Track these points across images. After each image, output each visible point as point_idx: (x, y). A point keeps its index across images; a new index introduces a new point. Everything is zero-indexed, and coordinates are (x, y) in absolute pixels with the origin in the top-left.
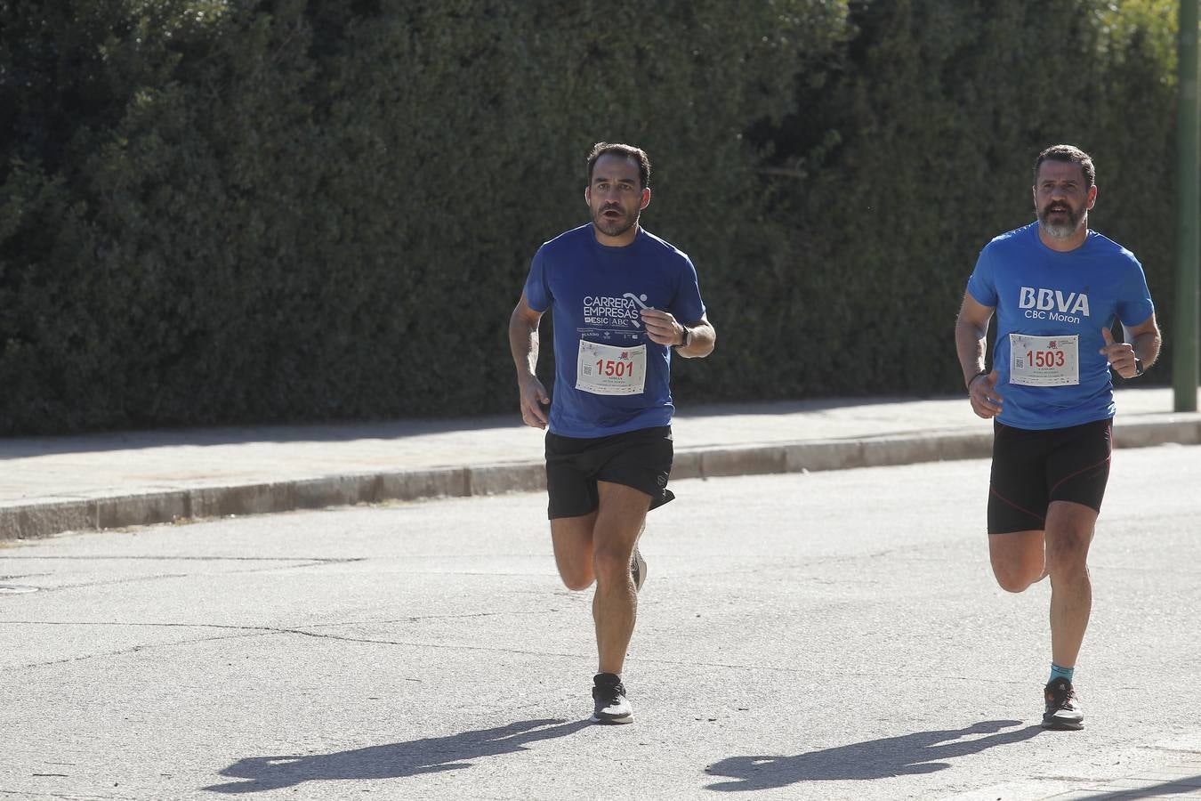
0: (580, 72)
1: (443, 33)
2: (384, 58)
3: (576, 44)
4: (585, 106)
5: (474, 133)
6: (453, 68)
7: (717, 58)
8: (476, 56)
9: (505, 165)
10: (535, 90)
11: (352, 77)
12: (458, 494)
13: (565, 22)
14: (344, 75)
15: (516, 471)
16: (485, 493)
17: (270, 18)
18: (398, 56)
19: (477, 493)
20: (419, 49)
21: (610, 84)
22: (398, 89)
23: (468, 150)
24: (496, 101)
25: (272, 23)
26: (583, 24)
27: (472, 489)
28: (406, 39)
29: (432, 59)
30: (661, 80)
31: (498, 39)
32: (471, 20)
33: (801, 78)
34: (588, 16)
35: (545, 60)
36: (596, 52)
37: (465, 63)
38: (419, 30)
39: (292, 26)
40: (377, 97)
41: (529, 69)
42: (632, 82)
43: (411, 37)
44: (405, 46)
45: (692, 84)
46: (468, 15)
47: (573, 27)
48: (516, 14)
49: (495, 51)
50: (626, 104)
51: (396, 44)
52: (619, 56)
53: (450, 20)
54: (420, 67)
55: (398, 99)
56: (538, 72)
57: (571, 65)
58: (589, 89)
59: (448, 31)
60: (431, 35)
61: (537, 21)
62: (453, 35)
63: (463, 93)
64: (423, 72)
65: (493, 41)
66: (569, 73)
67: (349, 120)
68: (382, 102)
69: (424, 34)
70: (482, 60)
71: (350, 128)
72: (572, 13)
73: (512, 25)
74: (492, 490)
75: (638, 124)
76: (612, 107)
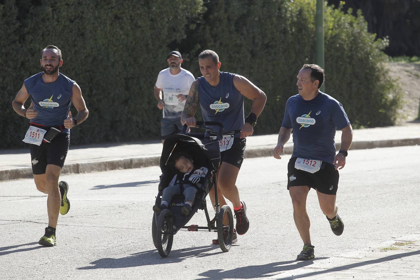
0: (111, 24)
1: (64, 11)
2: (43, 20)
3: (110, 14)
4: (113, 36)
5: (75, 46)
6: (67, 23)
7: (158, 19)
8: (75, 19)
9: (86, 57)
10: (96, 31)
11: (32, 27)
12: (75, 173)
13: (106, 7)
14: (29, 26)
15: (95, 164)
16: (84, 172)
17: (3, 6)
18: (48, 19)
19: (81, 172)
20: (55, 17)
21: (122, 29)
22: (48, 31)
23: (73, 52)
24: (82, 35)
25: (4, 8)
26: (112, 8)
27: (80, 171)
28: (51, 13)
29: (60, 20)
30: (139, 27)
31: (83, 13)
32: (73, 6)
33: (187, 26)
34: (114, 4)
35: (99, 20)
36: (117, 17)
37: (72, 21)
38: (55, 10)
39: (11, 9)
40: (41, 34)
41: (94, 23)
42: (129, 28)
43: (53, 13)
44: (51, 16)
45: (150, 29)
46: (72, 5)
47: (109, 9)
48: (89, 4)
49: (82, 17)
50: (127, 36)
51: (47, 15)
52: (125, 19)
53: (66, 6)
54: (56, 23)
55: (48, 34)
56: (97, 24)
57: (108, 22)
58: (114, 30)
59: (65, 10)
60: (59, 12)
61: (96, 6)
62: (67, 11)
63: (71, 32)
64: (57, 25)
65: (81, 14)
66: (108, 25)
67: (31, 42)
68: (43, 35)
69: (57, 11)
70: (77, 20)
71: (32, 45)
72: (108, 4)
73: (87, 8)
74: (86, 171)
75: (132, 42)
76: (123, 37)
